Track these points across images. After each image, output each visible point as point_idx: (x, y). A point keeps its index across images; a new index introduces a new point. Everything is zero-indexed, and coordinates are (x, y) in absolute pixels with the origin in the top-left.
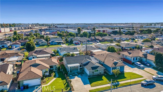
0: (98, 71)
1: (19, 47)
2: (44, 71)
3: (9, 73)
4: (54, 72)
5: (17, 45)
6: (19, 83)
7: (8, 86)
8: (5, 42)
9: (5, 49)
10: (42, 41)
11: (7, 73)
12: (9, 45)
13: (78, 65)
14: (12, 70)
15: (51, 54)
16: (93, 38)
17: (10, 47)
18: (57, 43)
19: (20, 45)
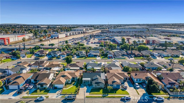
0: (99, 85)
1: (65, 57)
2: (68, 80)
3: (50, 79)
4: (75, 81)
5: (64, 56)
6: (53, 85)
7: (48, 86)
8: (56, 53)
9: (56, 58)
10: (82, 53)
11: (49, 79)
12: (58, 55)
13: (89, 79)
14: (53, 77)
15: (80, 68)
16: (129, 52)
17: (59, 57)
18: (94, 55)
19: (66, 56)
